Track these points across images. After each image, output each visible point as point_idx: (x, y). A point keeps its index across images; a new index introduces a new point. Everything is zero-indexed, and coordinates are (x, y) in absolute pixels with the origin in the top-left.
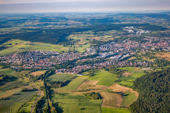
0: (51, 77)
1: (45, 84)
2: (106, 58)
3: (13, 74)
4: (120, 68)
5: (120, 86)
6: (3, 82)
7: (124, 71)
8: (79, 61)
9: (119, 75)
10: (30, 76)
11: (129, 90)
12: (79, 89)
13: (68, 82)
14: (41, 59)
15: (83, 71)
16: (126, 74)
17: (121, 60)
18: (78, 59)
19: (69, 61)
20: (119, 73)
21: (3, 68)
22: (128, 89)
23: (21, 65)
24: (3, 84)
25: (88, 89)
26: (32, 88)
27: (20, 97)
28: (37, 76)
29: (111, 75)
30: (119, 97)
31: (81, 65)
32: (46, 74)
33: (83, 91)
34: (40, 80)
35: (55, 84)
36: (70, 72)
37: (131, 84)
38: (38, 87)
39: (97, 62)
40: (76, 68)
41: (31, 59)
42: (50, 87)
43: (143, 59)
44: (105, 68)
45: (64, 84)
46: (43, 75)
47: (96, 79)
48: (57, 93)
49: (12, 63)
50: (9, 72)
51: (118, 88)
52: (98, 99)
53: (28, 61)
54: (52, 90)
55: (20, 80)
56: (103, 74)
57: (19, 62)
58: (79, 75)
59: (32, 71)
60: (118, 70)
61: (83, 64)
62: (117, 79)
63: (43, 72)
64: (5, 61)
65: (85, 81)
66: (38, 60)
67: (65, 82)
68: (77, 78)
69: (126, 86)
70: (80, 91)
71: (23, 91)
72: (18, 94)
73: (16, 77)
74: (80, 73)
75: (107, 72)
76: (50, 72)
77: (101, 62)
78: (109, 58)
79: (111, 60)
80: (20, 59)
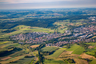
0: (43, 49)
1: (39, 53)
2: (77, 37)
3: (19, 46)
4: (86, 43)
5: (86, 55)
6: (13, 52)
7: (89, 45)
8: (61, 38)
9: (86, 48)
10: (30, 48)
11: (92, 58)
12: (60, 56)
13: (54, 52)
14: (37, 37)
15: (63, 45)
16: (91, 47)
17: (87, 38)
18: (60, 38)
19: (54, 39)
20: (86, 46)
21: (14, 43)
22: (91, 56)
23: (25, 41)
24: (13, 53)
25: (66, 56)
26: (31, 56)
27: (23, 61)
28: (34, 48)
29: (80, 48)
30: (85, 62)
31: (61, 41)
32: (39, 47)
33: (63, 58)
34: (36, 51)
35: (45, 53)
36: (55, 45)
37: (94, 54)
38: (35, 55)
39: (72, 39)
40: (58, 43)
41: (30, 37)
42: (42, 55)
44: (77, 43)
45: (51, 53)
46: (38, 47)
47: (71, 50)
48: (46, 59)
49: (19, 40)
50: (17, 45)
51: (85, 56)
52: (72, 63)
53: (29, 38)
54: (43, 57)
55: (24, 50)
56: (76, 47)
57: (23, 39)
58: (60, 47)
59: (31, 45)
60: (85, 44)
61: (63, 40)
62: (85, 50)
63: (38, 46)
64: (15, 38)
65: (64, 51)
66: (35, 38)
67: (52, 52)
68: (59, 49)
69: (90, 55)
70: (61, 58)
71: (26, 57)
72: (22, 59)
73: (22, 48)
74: (61, 46)
75: (78, 45)
76: (42, 46)
77: (74, 39)
78: (80, 37)
79: (80, 38)
80: (24, 37)
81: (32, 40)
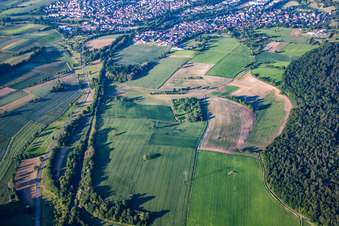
0: (121, 53)
1: (103, 72)
2: (239, 4)
4: (262, 31)
5: (254, 80)
7: (268, 39)
8: (189, 11)
9: (257, 49)
10: (85, 48)
11: (273, 92)
14: (120, 6)
15: (187, 39)
16: (273, 46)
17: (268, 10)
18: (186, 8)
19: (168, 11)
20: (258, 42)
21: (46, 29)
22: (269, 87)
23: (81, 22)
24: (27, 71)
25: (186, 85)
26: (76, 82)
27: (42, 107)
28: (96, 50)
29: (240, 50)
30: (245, 112)
31: (188, 21)
32: (112, 46)
33: (175, 92)
34: (99, 61)
35: (121, 74)
36: (162, 40)
37: (279, 75)
38: (88, 79)
39: (223, 13)
40: (177, 29)
42: (111, 81)
43: (312, 5)
44: (231, 29)
45: (139, 72)
46: (107, 47)
47: (205, 61)
48: (119, 98)
49: (66, 16)
50: (52, 38)
51: (250, 85)
53: (94, 12)
54: (114, 87)
55: (65, 58)
56: (228, 45)
57: (78, 15)
58: (176, 48)
59: (92, 38)
60: (257, 36)
61: (195, 18)
62: (252, 59)
64: (56, 12)
65: (186, 64)
66: (115, 9)
67: (144, 67)
68: (172, 56)
69: (267, 79)
70: (168, 93)
71: (55, 90)
72: (42, 100)
73: (61, 49)
74: (179, 44)
75: (234, 39)
76: (122, 42)
77: (228, 14)
78: (247, 5)
79: (248, 8)
80: (82, 8)
81: (104, 19)
